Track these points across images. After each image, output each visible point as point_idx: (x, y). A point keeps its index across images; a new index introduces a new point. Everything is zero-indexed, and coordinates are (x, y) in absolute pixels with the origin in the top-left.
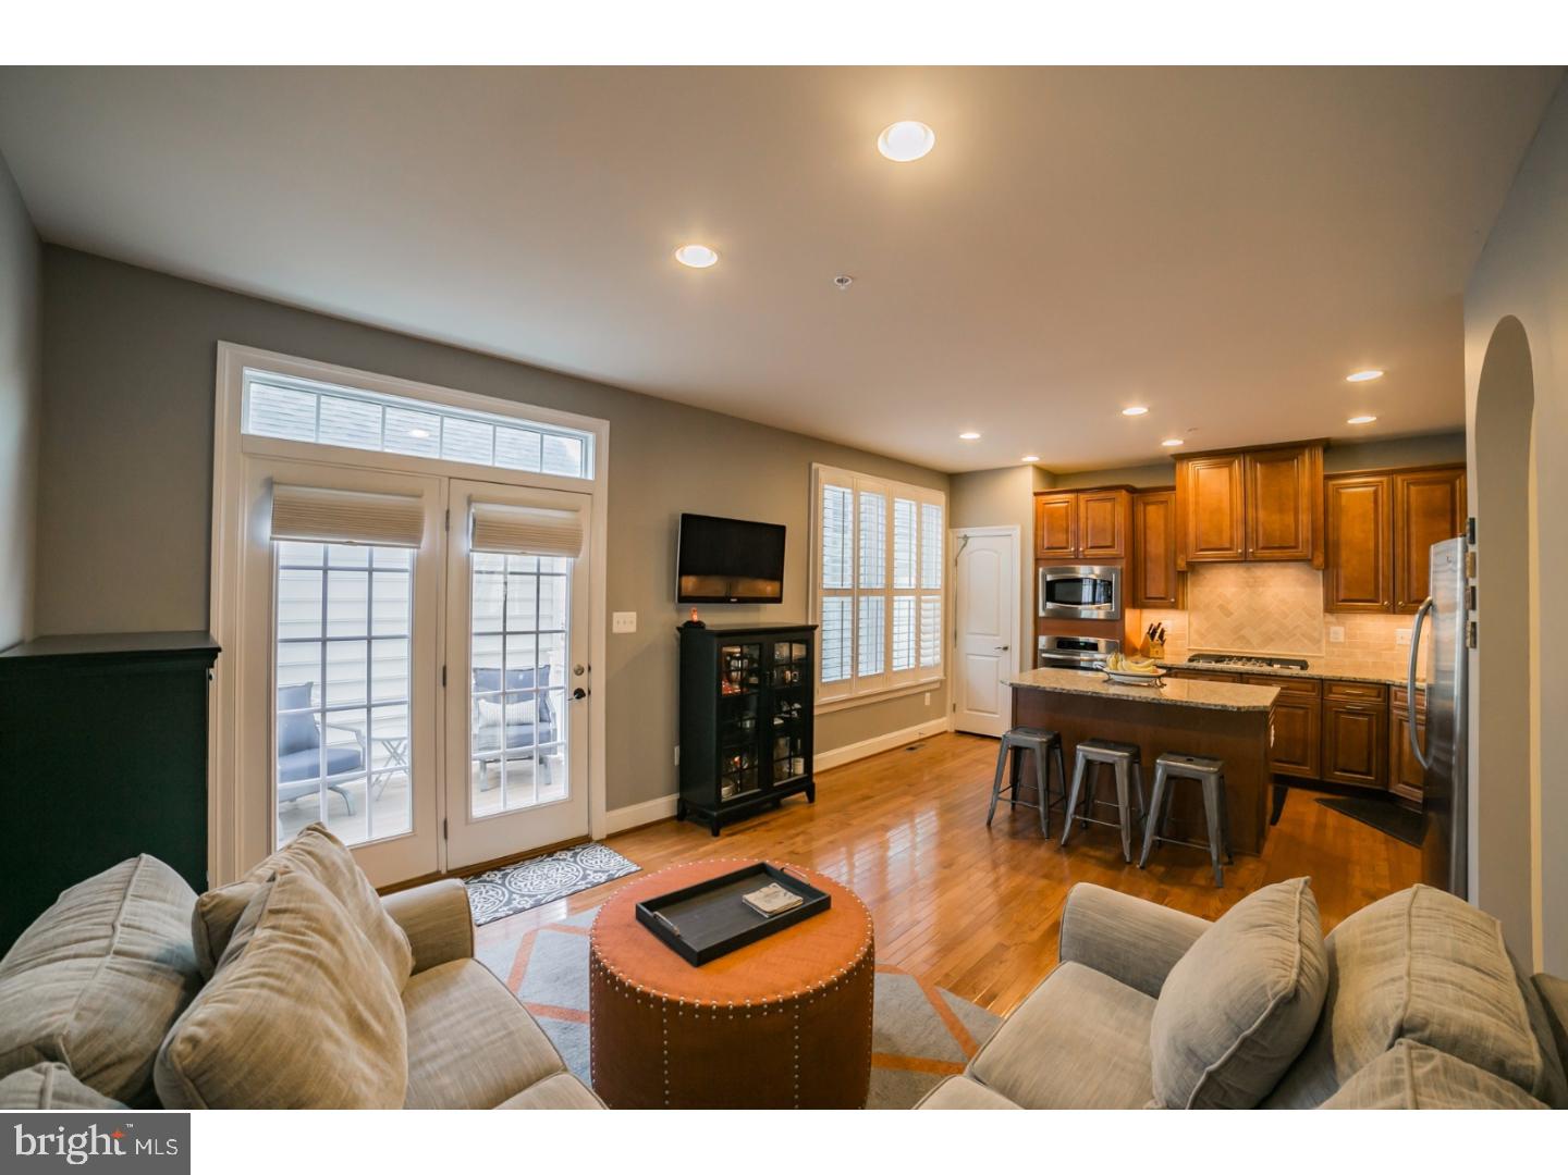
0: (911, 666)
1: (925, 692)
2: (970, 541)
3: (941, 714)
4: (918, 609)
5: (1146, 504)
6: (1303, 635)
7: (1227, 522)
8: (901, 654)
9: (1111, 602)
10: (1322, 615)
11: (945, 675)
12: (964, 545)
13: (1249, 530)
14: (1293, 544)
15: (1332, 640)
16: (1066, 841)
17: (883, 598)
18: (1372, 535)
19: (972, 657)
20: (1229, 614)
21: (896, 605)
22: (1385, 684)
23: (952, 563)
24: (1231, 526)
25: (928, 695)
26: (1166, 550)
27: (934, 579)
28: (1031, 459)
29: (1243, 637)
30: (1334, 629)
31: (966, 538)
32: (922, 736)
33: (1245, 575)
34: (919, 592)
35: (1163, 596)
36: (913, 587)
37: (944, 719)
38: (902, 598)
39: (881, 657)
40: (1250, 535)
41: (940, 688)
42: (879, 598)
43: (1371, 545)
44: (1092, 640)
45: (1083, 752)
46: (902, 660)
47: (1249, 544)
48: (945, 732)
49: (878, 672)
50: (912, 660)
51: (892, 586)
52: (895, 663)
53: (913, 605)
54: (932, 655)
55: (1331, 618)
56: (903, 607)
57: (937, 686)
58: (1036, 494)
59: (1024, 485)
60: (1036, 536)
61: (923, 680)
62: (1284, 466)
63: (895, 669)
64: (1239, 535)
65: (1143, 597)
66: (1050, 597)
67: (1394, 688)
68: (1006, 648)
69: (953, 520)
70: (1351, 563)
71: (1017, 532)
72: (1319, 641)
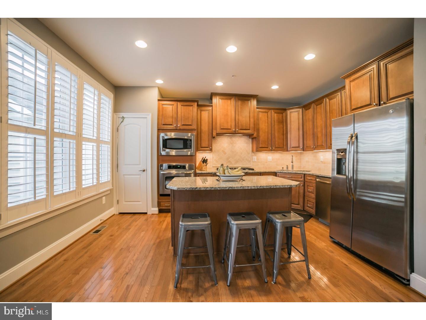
0: (94, 184)
1: (102, 197)
2: (125, 119)
3: (111, 206)
4: (98, 151)
5: (201, 111)
6: (246, 160)
7: (229, 120)
8: (87, 177)
9: (191, 148)
10: (251, 153)
11: (113, 187)
12: (122, 122)
13: (236, 123)
14: (249, 129)
15: (253, 161)
16: (230, 283)
17: (75, 142)
18: (267, 127)
19: (125, 176)
20: (225, 153)
21: (84, 147)
22: (275, 172)
23: (116, 130)
24: (231, 121)
25: (104, 198)
26: (208, 129)
27: (106, 136)
28: (160, 82)
29: (230, 161)
30: (254, 157)
31: (123, 118)
32: (102, 221)
33: (230, 140)
34: (98, 141)
35: (207, 146)
36: (94, 138)
37: (113, 209)
38: (87, 143)
39: (73, 180)
40: (237, 125)
41: (109, 194)
42: (71, 141)
43: (267, 130)
44: (182, 164)
45: (234, 224)
46: (88, 181)
47: (236, 128)
48: (114, 215)
49: (71, 190)
50: (95, 181)
51: (81, 136)
52: (84, 183)
53: (95, 148)
54: (106, 177)
55: (253, 154)
56: (88, 149)
57: (109, 192)
58: (159, 100)
59: (154, 95)
60: (158, 119)
61: (101, 191)
62: (246, 102)
63: (83, 186)
64: (233, 124)
65: (200, 147)
66: (165, 146)
67: (278, 173)
68: (144, 171)
69: (116, 109)
70: (263, 136)
71: (149, 117)
72: (250, 161)
